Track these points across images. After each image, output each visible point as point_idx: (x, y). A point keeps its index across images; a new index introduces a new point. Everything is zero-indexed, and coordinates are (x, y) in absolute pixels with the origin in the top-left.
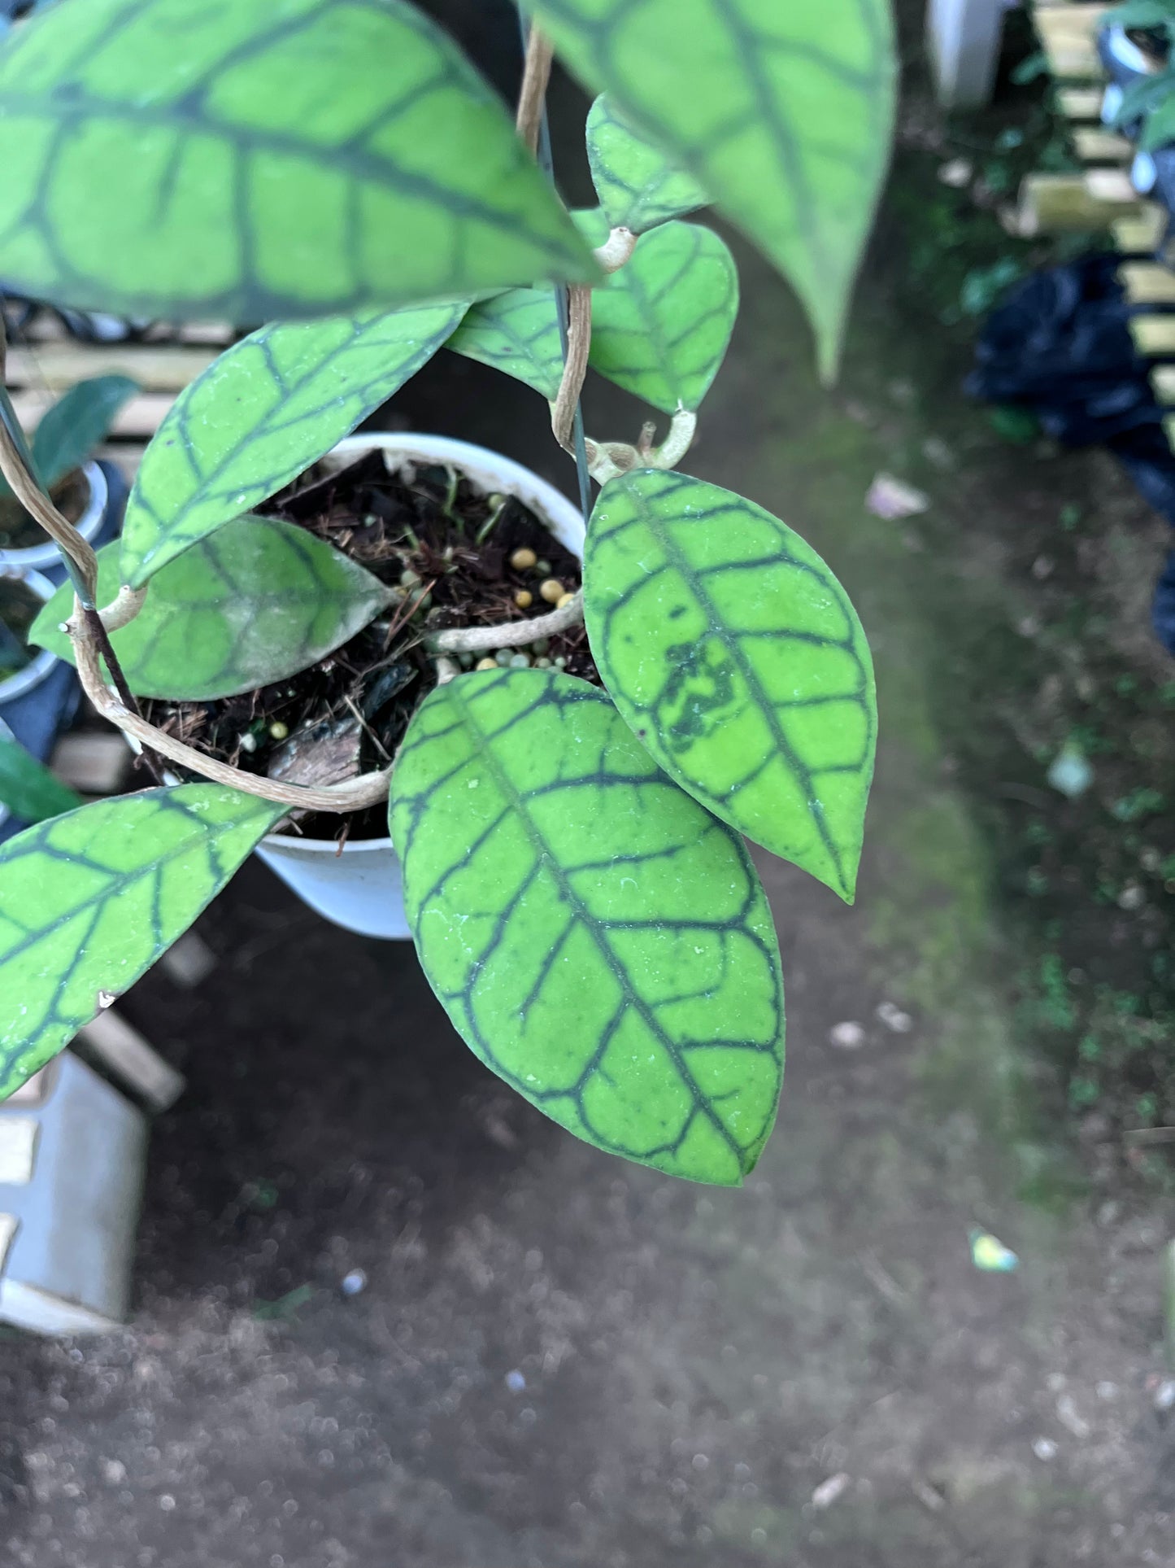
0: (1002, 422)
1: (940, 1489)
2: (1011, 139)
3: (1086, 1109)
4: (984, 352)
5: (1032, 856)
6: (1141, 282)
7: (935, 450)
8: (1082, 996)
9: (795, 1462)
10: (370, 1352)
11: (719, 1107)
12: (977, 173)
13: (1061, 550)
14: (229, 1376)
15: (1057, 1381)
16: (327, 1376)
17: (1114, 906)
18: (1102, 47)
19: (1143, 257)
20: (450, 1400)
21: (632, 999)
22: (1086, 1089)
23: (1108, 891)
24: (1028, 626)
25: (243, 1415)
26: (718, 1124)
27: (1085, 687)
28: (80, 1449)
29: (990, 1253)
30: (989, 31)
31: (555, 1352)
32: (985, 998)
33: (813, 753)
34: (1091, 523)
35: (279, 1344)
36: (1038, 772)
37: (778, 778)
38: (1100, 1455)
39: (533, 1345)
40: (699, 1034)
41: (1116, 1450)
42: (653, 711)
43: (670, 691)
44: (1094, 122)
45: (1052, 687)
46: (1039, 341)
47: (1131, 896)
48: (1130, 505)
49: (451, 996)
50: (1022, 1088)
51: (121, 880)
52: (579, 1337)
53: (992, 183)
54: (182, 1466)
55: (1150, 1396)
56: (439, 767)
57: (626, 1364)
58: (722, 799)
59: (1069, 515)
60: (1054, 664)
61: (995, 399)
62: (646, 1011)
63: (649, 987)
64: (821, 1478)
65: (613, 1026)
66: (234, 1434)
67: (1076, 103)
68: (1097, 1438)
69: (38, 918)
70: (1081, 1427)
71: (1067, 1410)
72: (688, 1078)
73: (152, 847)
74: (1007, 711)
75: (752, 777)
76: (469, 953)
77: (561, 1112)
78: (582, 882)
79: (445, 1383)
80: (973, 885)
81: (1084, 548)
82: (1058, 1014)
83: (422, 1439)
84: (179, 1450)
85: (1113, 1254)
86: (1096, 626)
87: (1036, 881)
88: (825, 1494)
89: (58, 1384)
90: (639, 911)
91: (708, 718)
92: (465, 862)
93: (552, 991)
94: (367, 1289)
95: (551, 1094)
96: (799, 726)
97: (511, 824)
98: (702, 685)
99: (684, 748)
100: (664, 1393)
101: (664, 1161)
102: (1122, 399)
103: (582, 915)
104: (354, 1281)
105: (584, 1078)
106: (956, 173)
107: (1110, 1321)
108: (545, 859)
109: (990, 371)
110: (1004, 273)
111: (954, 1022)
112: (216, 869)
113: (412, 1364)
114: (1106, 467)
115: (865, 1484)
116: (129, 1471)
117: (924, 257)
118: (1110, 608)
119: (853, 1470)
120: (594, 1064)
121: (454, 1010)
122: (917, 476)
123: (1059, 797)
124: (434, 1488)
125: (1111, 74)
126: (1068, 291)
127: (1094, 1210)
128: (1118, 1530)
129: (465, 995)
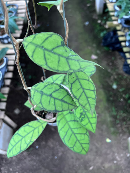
0: (106, 48)
1: (104, 167)
2: (105, 18)
3: (118, 124)
4: (103, 41)
5: (111, 96)
6: (120, 33)
7: (98, 52)
8: (117, 111)
9: (87, 165)
10: (39, 155)
11: (85, 149)
12: (102, 21)
13: (112, 62)
14: (23, 158)
15: (116, 154)
16: (34, 158)
17: (120, 101)
18: (114, 8)
19: (120, 30)
20: (48, 160)
21: (77, 140)
22: (118, 122)
23: (119, 99)
24: (109, 70)
25: (25, 163)
26: (84, 150)
27: (116, 77)
28: (7, 167)
29: (108, 140)
30: (102, 6)
31: (60, 154)
32: (106, 112)
33: (92, 122)
34: (116, 59)
35: (29, 155)
36: (111, 86)
37: (89, 124)
38: (121, 162)
39: (57, 153)
40: (83, 143)
41: (123, 162)
42: (79, 118)
43: (80, 117)
44: (114, 16)
45: (112, 77)
46: (109, 39)
47: (122, 100)
48: (119, 57)
49: (63, 139)
50: (111, 122)
51: (35, 129)
52: (63, 152)
53: (103, 23)
54: (18, 169)
55: (126, 156)
56: (61, 118)
57: (68, 155)
58: (85, 126)
59: (113, 58)
60: (112, 75)
61: (104, 46)
62: (78, 141)
63: (79, 139)
64: (90, 167)
65: (76, 142)
66: (24, 165)
67: (112, 14)
68: (121, 161)
69: (28, 132)
70: (119, 159)
71: (117, 158)
72: (82, 146)
73: (37, 125)
74: (107, 80)
75: (87, 124)
76: (64, 135)
77: (72, 149)
78: (73, 130)
79: (48, 158)
80: (104, 99)
81: (115, 62)
82: (114, 113)
83: (45, 164)
84: (18, 167)
85: (122, 140)
86: (117, 70)
87: (111, 99)
88: (91, 168)
89: (4, 160)
90: (78, 132)
91: (83, 119)
92: (63, 127)
93: (71, 139)
94: (39, 148)
95: (71, 148)
96: (91, 120)
97: (67, 124)
98: (83, 116)
99: (82, 122)
100: (72, 158)
101: (80, 153)
102: (118, 45)
103: (73, 132)
104: (37, 147)
105: (74, 146)
106: (99, 21)
107: (122, 147)
108: (70, 127)
109: (104, 43)
110: (105, 32)
111: (103, 115)
112: (43, 128)
113: (44, 156)
114: (117, 53)
115: (95, 167)
116: (13, 169)
117: (96, 31)
118: (118, 68)
119: (94, 166)
120: (74, 145)
121: (63, 140)
122: (96, 54)
123: (113, 89)
124: (47, 170)
125: (115, 10)
126: (112, 34)
127: (119, 135)
128: (124, 171)
129: (64, 139)
